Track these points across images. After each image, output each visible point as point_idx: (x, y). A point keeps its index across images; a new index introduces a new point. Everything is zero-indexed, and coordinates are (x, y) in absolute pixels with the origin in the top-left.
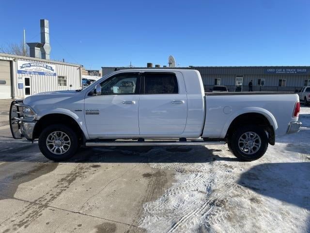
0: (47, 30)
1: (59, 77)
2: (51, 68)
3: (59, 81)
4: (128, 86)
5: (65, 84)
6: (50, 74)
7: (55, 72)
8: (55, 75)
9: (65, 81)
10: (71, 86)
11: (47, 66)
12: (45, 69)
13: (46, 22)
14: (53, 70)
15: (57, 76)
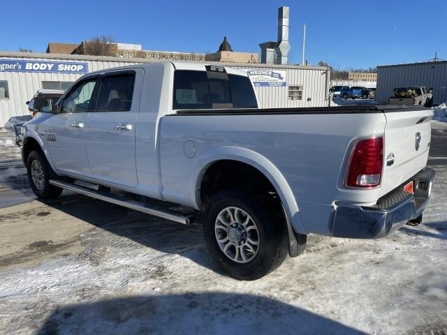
0: (285, 21)
1: (291, 88)
2: (280, 75)
3: (291, 93)
4: (405, 97)
5: (300, 98)
6: (277, 85)
7: (284, 81)
8: (284, 84)
9: (300, 93)
10: (309, 100)
11: (273, 73)
12: (270, 78)
13: (286, 10)
14: (281, 78)
15: (287, 87)
